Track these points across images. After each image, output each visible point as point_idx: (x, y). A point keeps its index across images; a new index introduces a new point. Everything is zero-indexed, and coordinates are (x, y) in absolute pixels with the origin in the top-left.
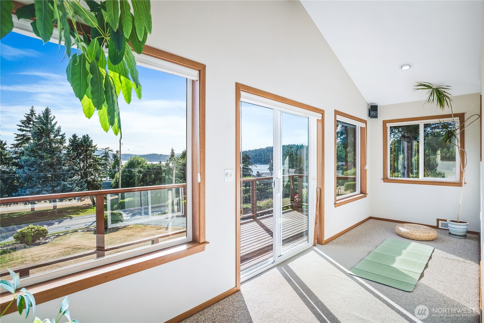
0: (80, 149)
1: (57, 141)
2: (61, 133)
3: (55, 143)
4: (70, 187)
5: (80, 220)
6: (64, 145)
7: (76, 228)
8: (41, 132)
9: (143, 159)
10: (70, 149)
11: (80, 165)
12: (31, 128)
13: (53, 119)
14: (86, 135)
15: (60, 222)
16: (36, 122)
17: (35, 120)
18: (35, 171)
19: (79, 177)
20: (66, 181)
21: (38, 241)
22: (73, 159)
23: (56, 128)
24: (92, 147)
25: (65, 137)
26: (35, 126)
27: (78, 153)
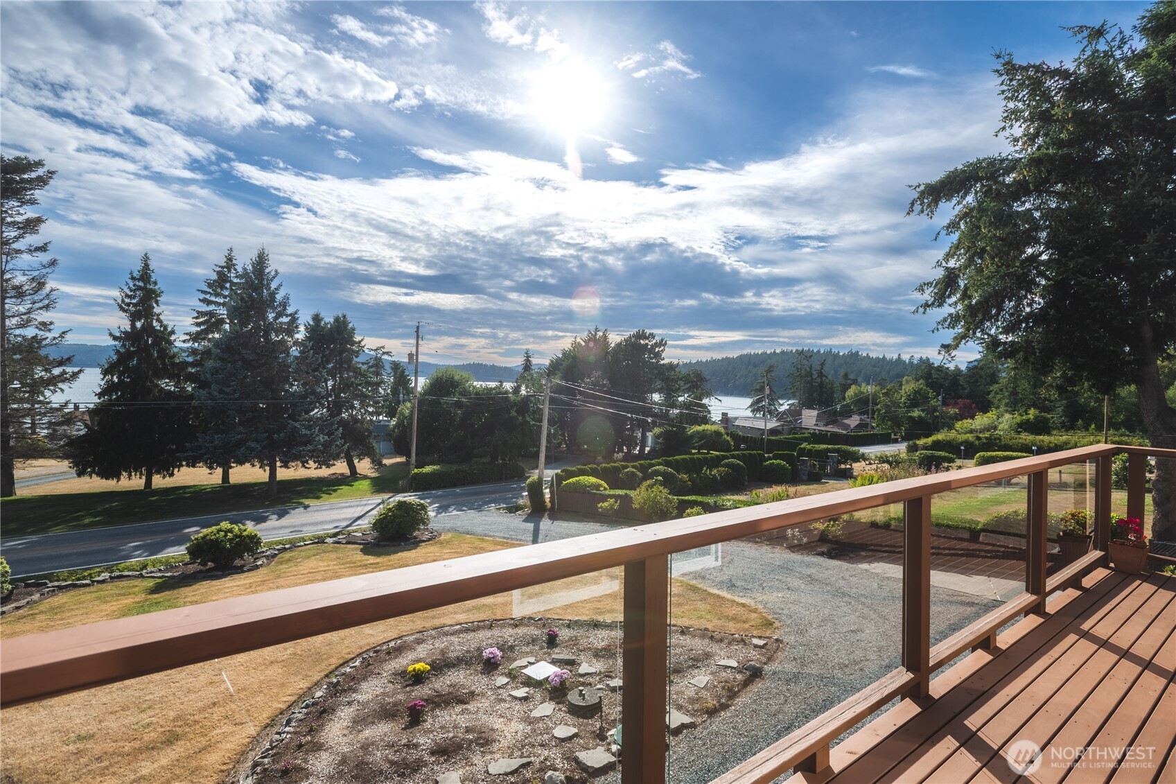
0: (328, 347)
1: (281, 327)
2: (290, 310)
3: (277, 332)
4: (306, 435)
5: (327, 513)
6: (297, 336)
7: (319, 531)
8: (246, 306)
9: (465, 374)
10: (307, 347)
11: (326, 385)
12: (225, 297)
13: (274, 277)
14: (340, 316)
15: (281, 515)
16: (236, 283)
17: (235, 280)
18: (234, 394)
19: (325, 410)
20: (299, 421)
21: (238, 562)
22: (315, 370)
23: (279, 297)
24: (353, 343)
25: (298, 319)
26: (236, 293)
27: (323, 356)
